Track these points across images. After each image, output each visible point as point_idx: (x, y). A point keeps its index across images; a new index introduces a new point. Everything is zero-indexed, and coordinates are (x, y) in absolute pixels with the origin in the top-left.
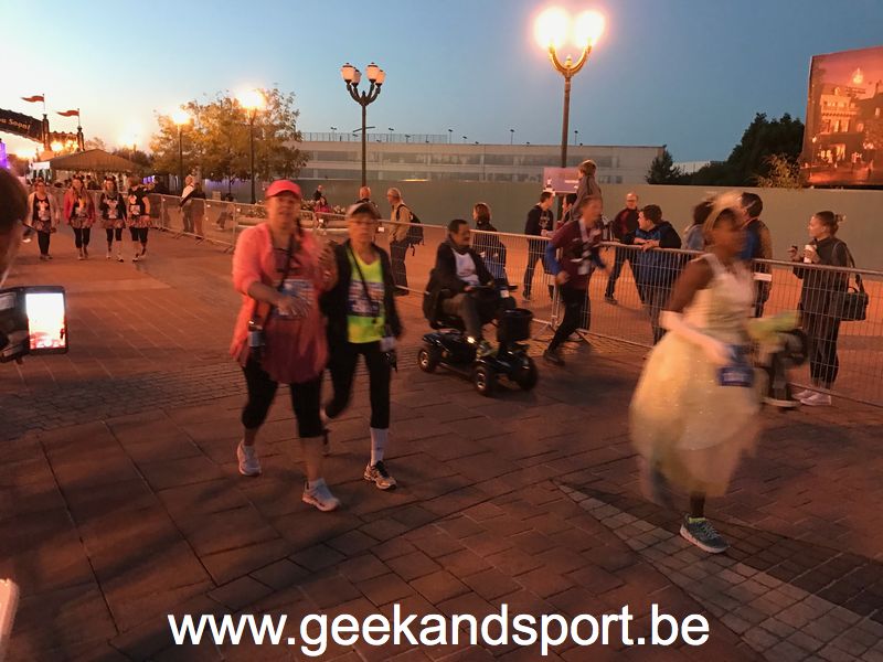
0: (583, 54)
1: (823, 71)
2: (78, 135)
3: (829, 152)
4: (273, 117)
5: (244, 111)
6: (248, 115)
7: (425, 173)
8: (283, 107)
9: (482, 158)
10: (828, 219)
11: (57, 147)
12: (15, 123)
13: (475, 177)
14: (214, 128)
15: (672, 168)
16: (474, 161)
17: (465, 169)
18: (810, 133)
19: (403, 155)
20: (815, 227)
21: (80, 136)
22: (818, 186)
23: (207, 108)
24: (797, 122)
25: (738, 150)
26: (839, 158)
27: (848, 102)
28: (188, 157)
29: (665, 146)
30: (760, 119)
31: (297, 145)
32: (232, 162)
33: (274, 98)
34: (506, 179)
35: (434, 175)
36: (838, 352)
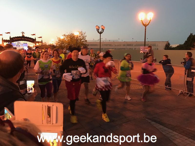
0: (149, 21)
2: (41, 42)
4: (81, 37)
5: (75, 36)
7: (113, 48)
8: (83, 35)
9: (126, 45)
11: (37, 44)
12: (30, 40)
13: (125, 49)
14: (69, 40)
15: (170, 46)
16: (124, 45)
17: (122, 47)
19: (109, 44)
23: (68, 36)
25: (186, 41)
28: (63, 46)
29: (168, 41)
30: (191, 34)
31: (86, 43)
33: (81, 33)
34: (131, 49)
35: (115, 49)
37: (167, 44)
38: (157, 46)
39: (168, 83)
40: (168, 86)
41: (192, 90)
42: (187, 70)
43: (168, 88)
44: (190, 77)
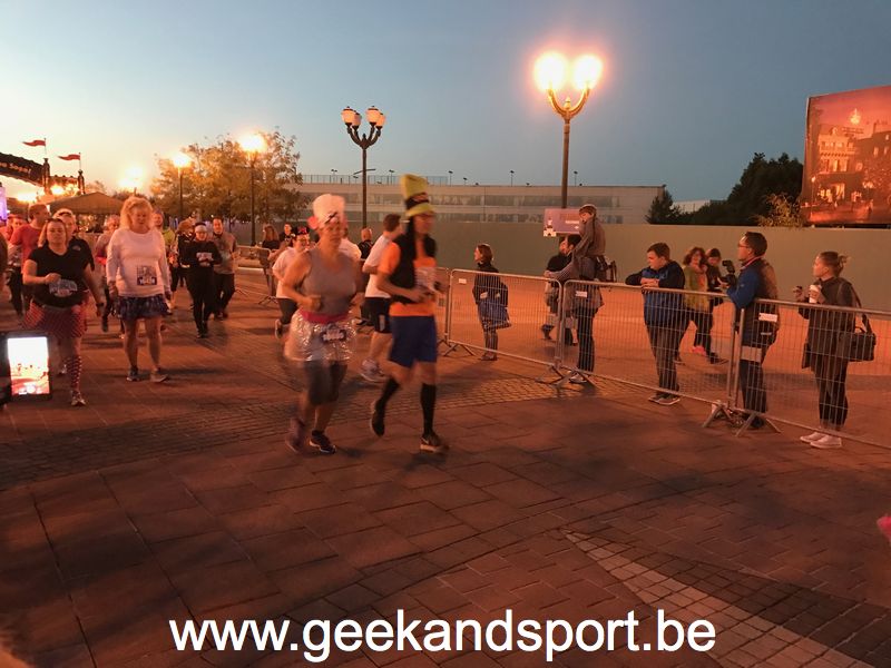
0: (582, 96)
1: (821, 112)
3: (829, 191)
4: (273, 159)
5: (246, 153)
6: (249, 158)
8: (284, 150)
9: (483, 199)
10: (832, 259)
11: (57, 190)
12: (16, 168)
13: (475, 218)
14: (215, 171)
15: (672, 208)
16: (475, 202)
17: (465, 210)
18: (810, 173)
20: (818, 266)
21: (80, 179)
22: (818, 225)
23: (208, 152)
24: (795, 162)
25: (737, 189)
26: (838, 198)
27: (846, 143)
28: (188, 200)
29: (664, 186)
30: (758, 158)
31: (298, 188)
32: (233, 204)
33: (274, 140)
34: (507, 220)
36: (847, 393)
37: (661, 199)
38: (618, 206)
41: (764, 403)
42: (742, 313)
44: (754, 346)
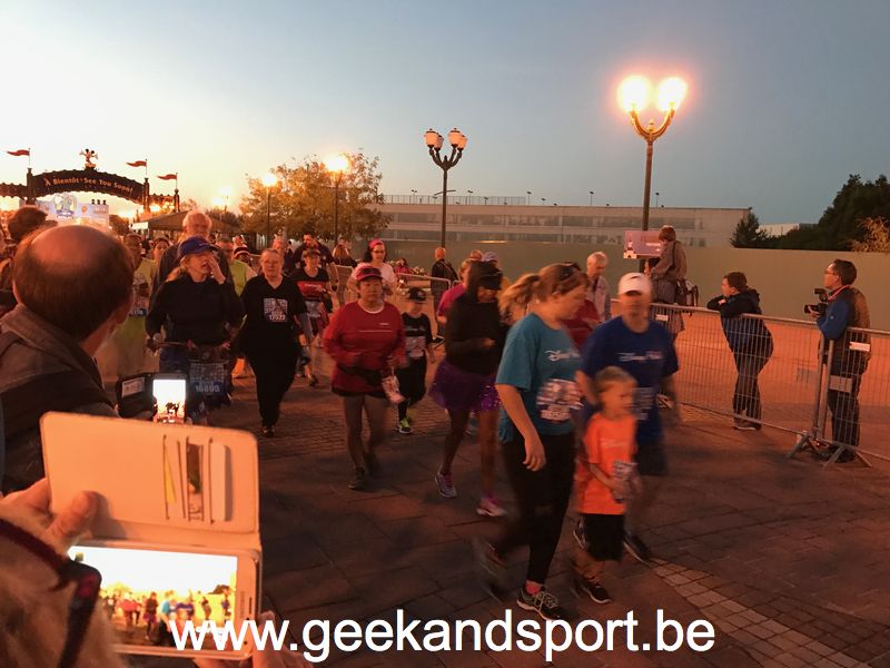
0: (666, 119)
2: (175, 197)
4: (357, 180)
5: (331, 174)
6: (333, 178)
7: (503, 234)
8: (367, 171)
9: (561, 220)
11: (155, 208)
12: (119, 187)
13: (553, 238)
14: (301, 191)
15: (758, 231)
16: (552, 222)
17: (543, 230)
19: (482, 217)
23: (295, 172)
28: (274, 217)
29: (750, 209)
30: (853, 181)
31: (380, 208)
32: (317, 223)
33: (358, 161)
34: (586, 241)
35: (512, 237)
37: (746, 222)
38: (702, 228)
39: (747, 399)
40: (745, 412)
41: (854, 436)
42: (831, 343)
43: (745, 421)
44: (844, 376)
